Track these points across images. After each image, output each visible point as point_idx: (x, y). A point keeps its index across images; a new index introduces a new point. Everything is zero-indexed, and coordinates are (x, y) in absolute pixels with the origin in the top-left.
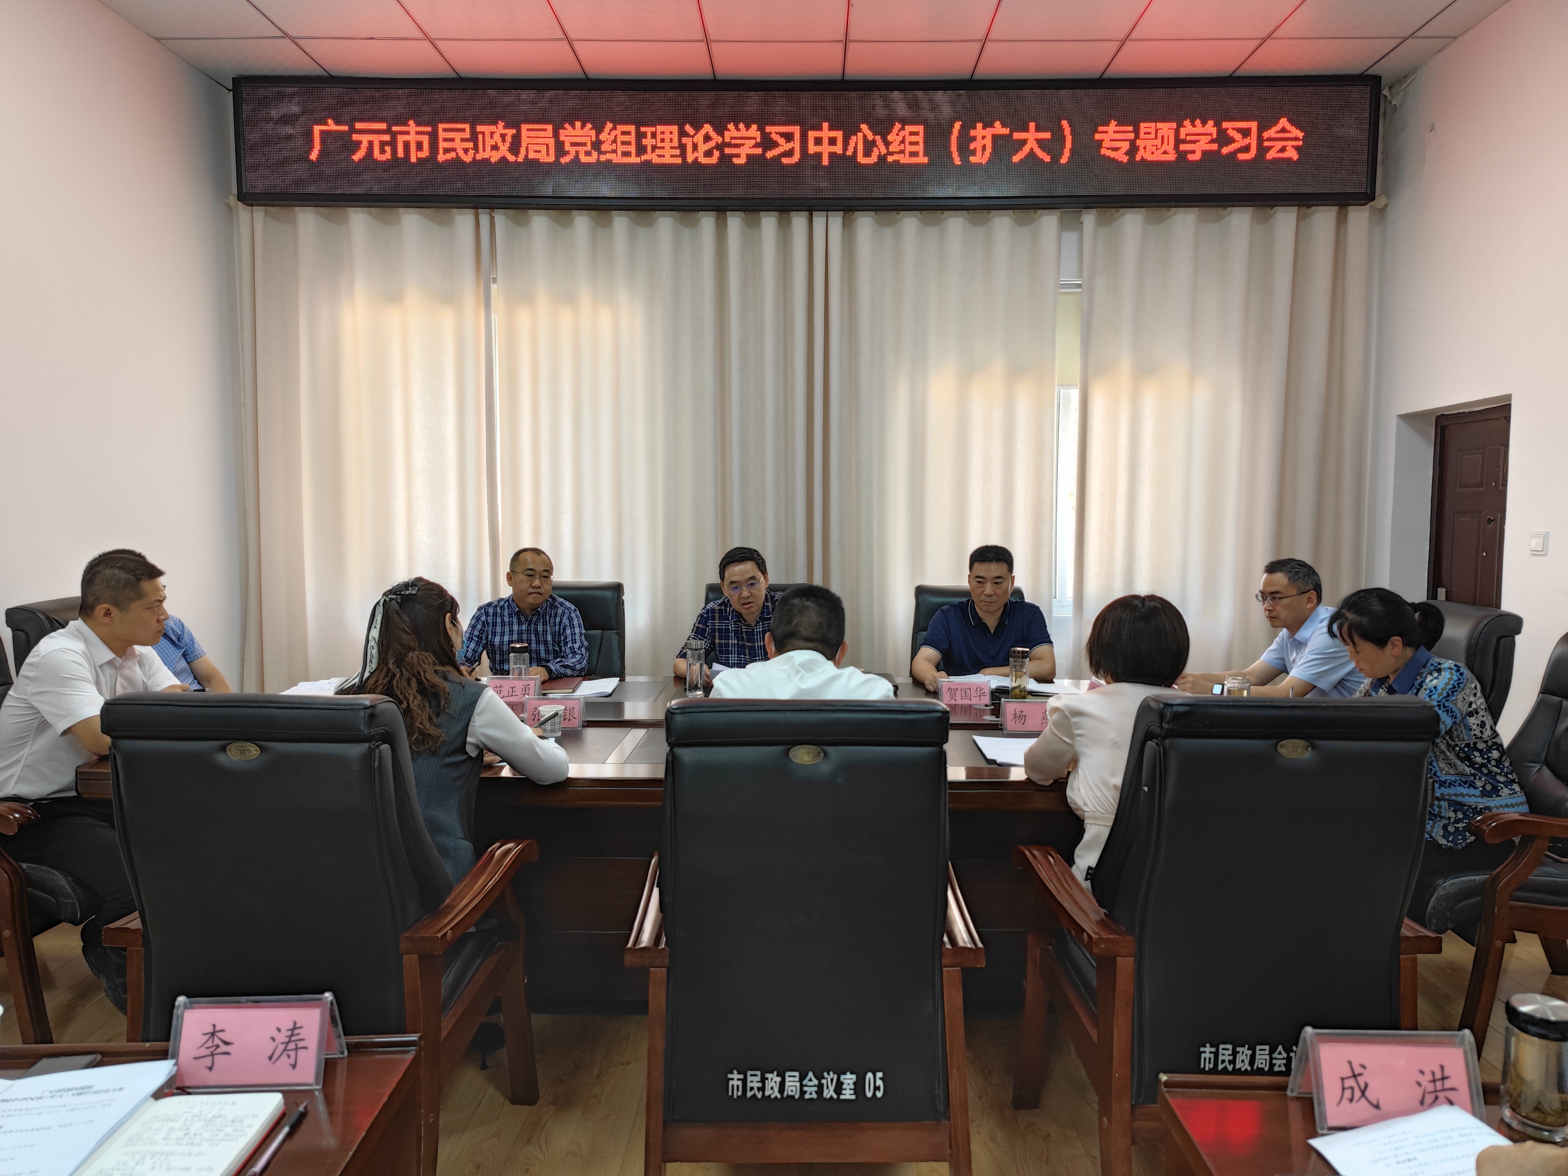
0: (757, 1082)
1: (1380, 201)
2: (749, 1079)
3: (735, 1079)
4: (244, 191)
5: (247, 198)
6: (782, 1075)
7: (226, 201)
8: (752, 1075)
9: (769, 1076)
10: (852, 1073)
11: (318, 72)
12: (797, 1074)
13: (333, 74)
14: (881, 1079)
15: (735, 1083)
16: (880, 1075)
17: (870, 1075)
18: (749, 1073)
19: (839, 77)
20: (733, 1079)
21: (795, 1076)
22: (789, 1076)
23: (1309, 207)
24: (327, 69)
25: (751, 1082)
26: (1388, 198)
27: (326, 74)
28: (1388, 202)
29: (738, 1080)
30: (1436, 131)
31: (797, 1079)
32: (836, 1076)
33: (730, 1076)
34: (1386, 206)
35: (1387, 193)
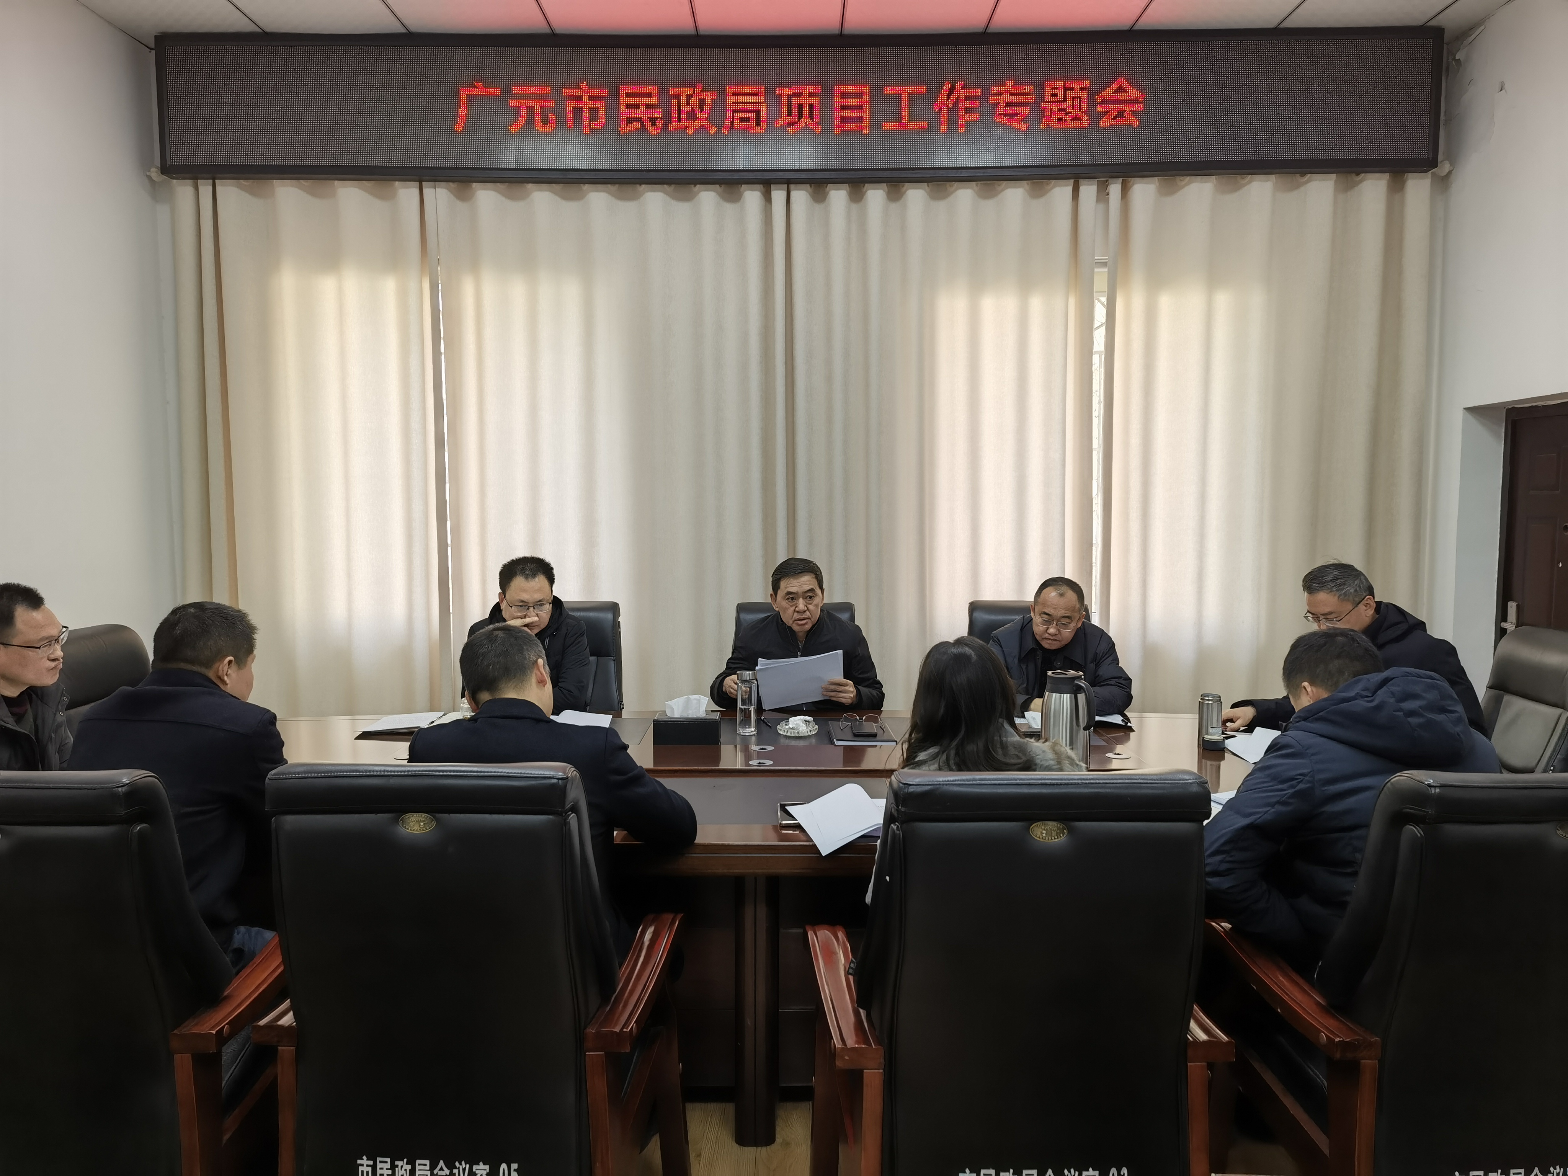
0: (387, 1169)
1: (1444, 168)
2: (379, 1165)
3: (365, 1165)
4: (169, 163)
5: (170, 170)
6: (411, 1162)
7: (148, 174)
8: (381, 1162)
9: (399, 1163)
10: (484, 1164)
11: (251, 28)
12: (427, 1162)
13: (268, 30)
14: (515, 1170)
15: (365, 1169)
16: (514, 1166)
17: (504, 1166)
18: (379, 1159)
19: (837, 32)
20: (362, 1165)
21: (425, 1165)
22: (419, 1165)
23: (1358, 174)
24: (261, 25)
25: (381, 1169)
26: (1453, 163)
27: (258, 30)
28: (1452, 168)
29: (368, 1166)
30: (1506, 91)
31: (428, 1168)
32: (468, 1166)
33: (359, 1162)
34: (1450, 172)
35: (1453, 158)
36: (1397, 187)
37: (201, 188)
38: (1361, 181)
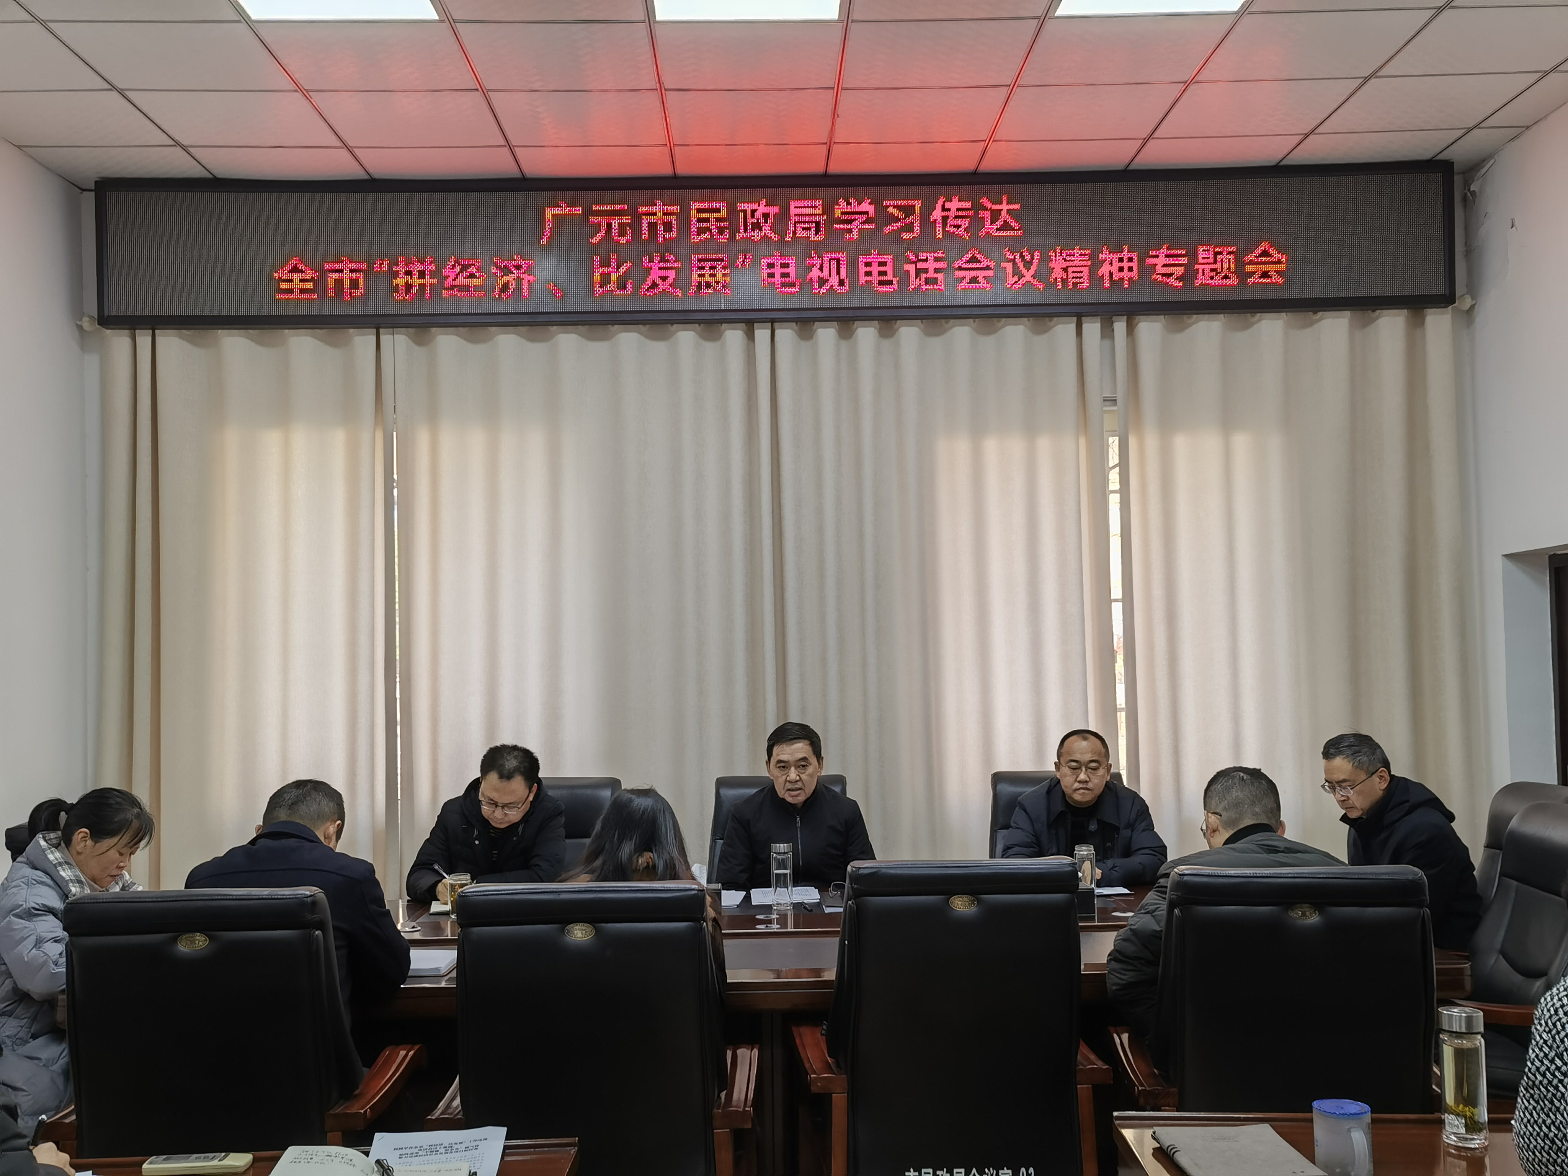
1: (1465, 302)
4: (106, 313)
5: (106, 320)
7: (79, 323)
11: (205, 174)
13: (219, 176)
19: (822, 172)
23: (1373, 311)
24: (212, 170)
26: (1472, 299)
27: (211, 176)
28: (1474, 302)
30: (1516, 228)
36: (1417, 323)
37: (139, 339)
38: (1377, 318)
